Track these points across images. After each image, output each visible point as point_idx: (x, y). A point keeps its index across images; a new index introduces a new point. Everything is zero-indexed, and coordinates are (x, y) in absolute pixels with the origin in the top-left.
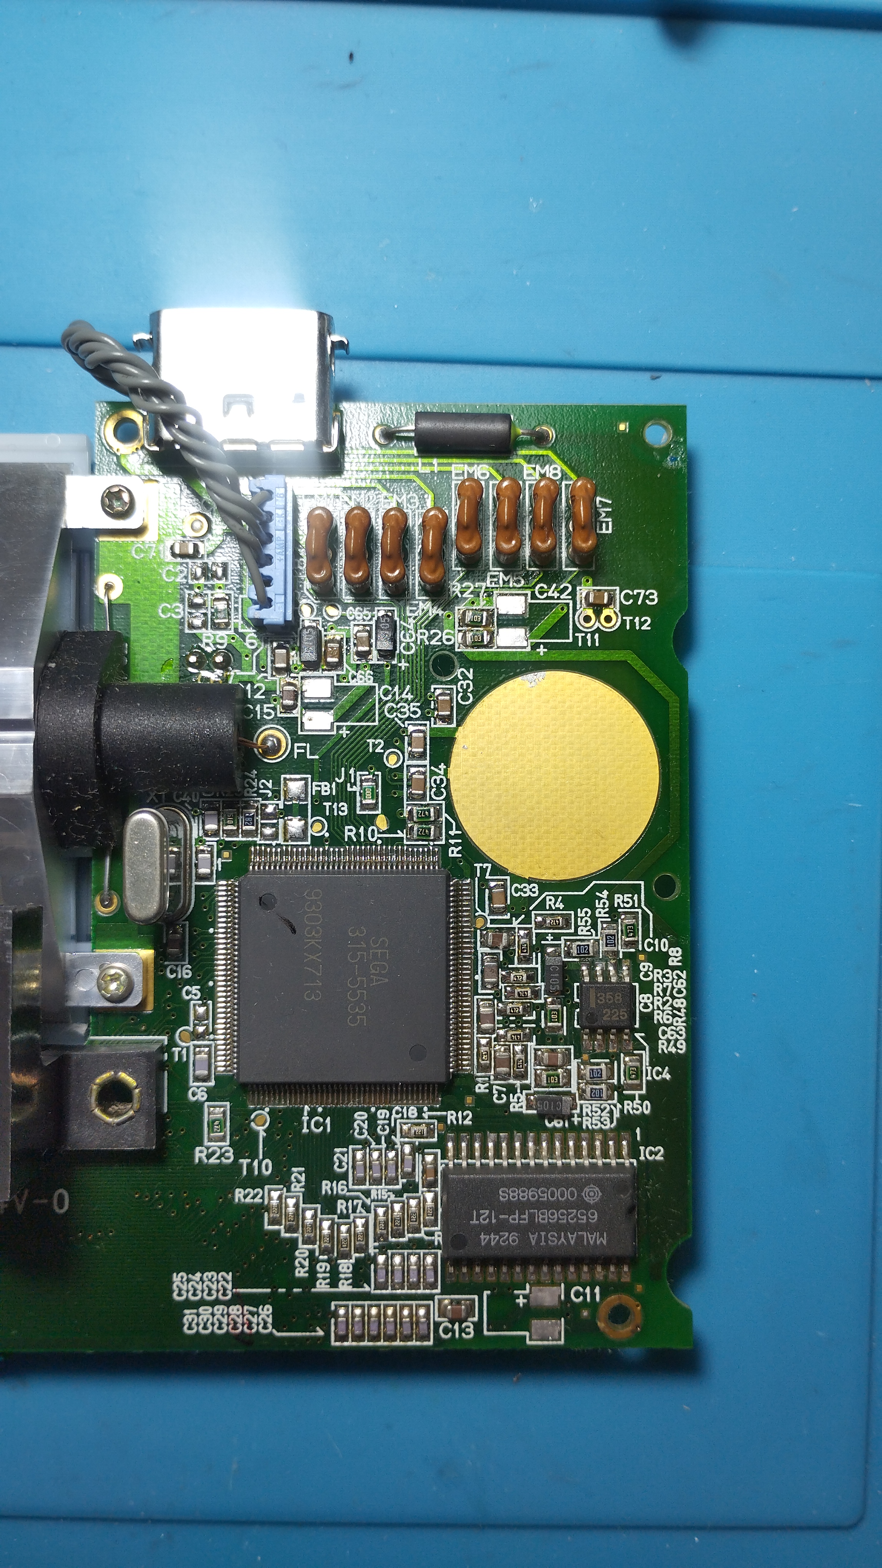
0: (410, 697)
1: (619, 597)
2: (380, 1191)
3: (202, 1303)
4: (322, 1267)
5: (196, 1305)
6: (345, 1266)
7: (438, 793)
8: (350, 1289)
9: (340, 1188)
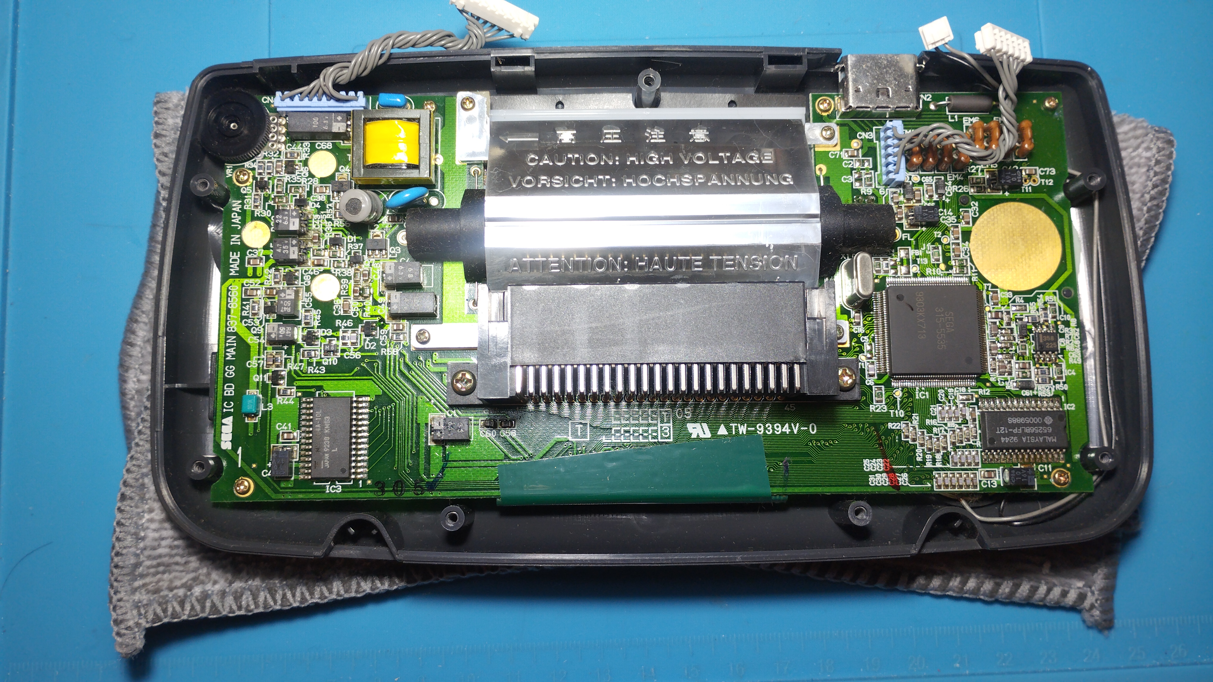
0: (951, 214)
1: (1039, 171)
2: (952, 424)
3: (877, 472)
4: (929, 457)
5: (874, 473)
6: (938, 457)
7: (966, 254)
8: (941, 466)
9: (933, 422)
